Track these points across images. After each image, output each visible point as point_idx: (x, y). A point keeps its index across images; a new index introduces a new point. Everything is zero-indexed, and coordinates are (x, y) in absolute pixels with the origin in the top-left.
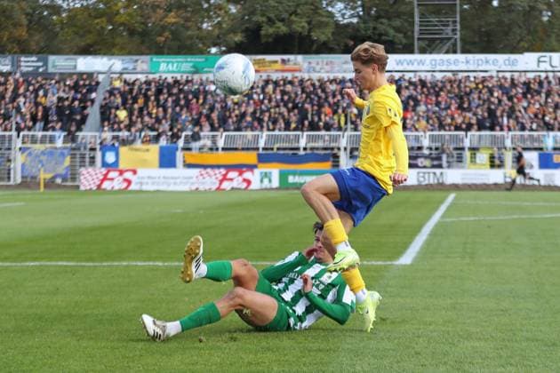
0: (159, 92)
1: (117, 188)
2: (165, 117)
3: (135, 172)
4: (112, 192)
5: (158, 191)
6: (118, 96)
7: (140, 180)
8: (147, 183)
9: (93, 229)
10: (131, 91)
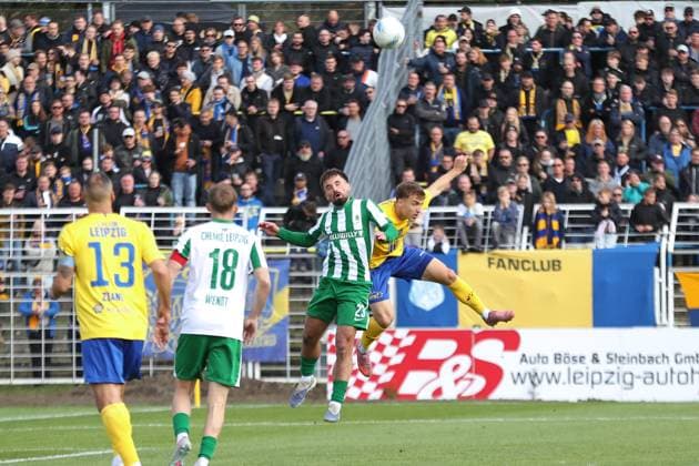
1: (450, 393)
3: (511, 341)
4: (437, 406)
6: (451, 79)
8: (554, 378)
10: (494, 63)
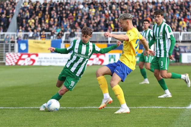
0: (51, 9)
2: (54, 24)
3: (37, 55)
5: (50, 66)
6: (27, 11)
7: (39, 60)
8: (44, 62)
9: (13, 88)
